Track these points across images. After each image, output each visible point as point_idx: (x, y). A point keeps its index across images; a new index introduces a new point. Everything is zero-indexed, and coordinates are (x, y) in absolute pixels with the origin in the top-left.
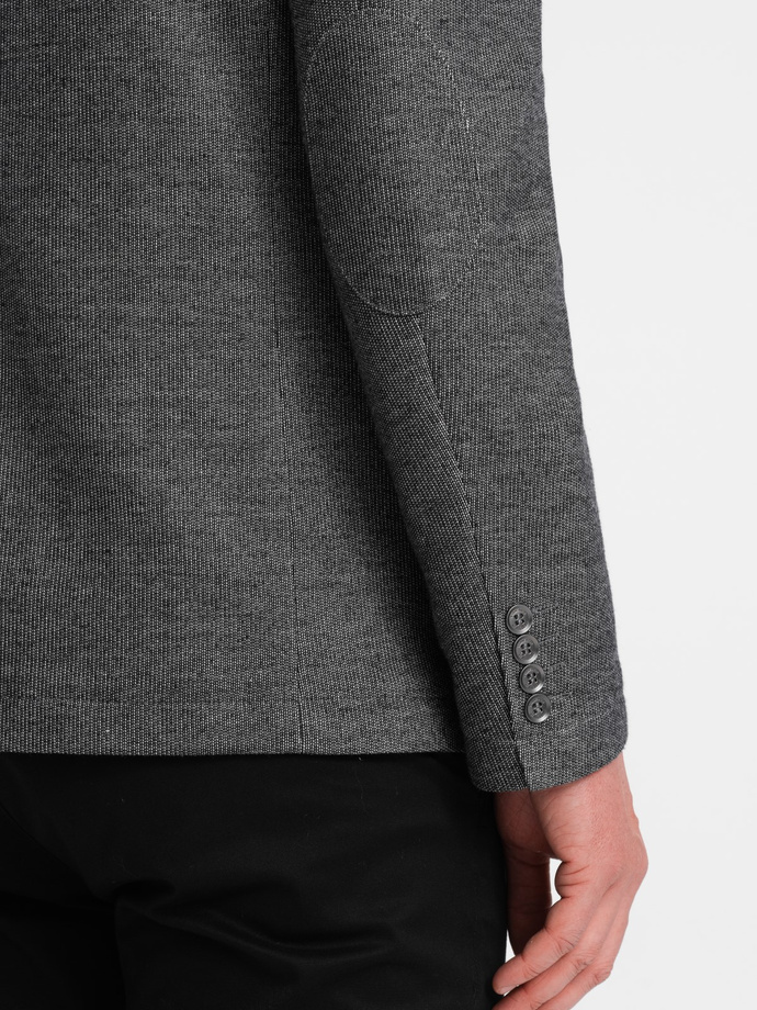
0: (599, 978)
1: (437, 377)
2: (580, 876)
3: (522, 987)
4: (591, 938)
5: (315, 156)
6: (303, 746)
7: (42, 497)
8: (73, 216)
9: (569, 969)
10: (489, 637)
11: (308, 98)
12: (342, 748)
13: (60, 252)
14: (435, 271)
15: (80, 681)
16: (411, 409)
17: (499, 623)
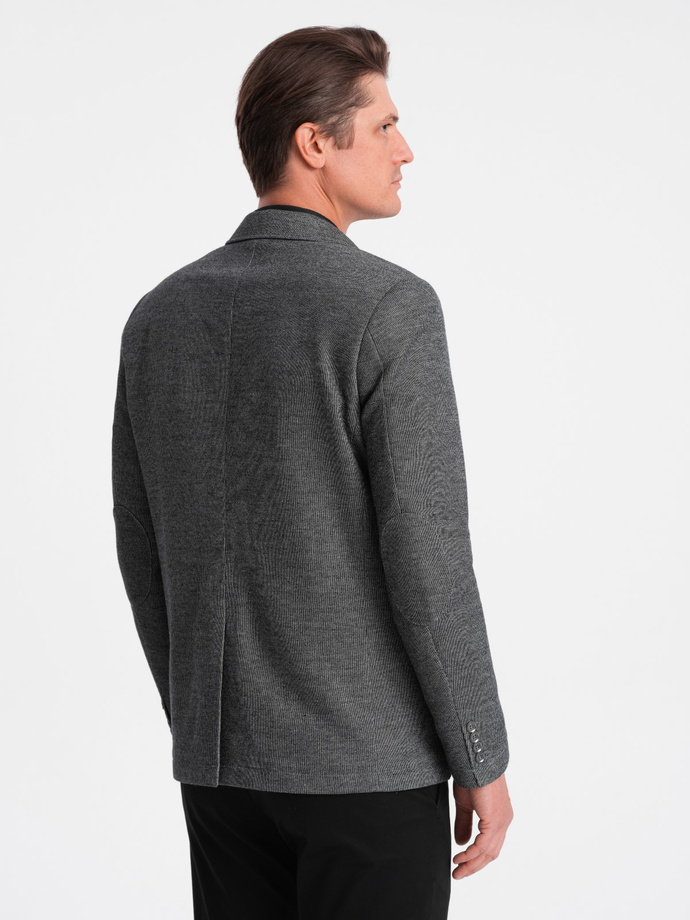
0: (493, 859)
1: (437, 646)
2: (488, 826)
3: (465, 863)
4: (492, 846)
5: (386, 564)
6: (379, 789)
7: (277, 693)
8: (288, 588)
9: (483, 857)
10: (461, 735)
11: (382, 542)
12: (394, 789)
13: (283, 601)
14: (433, 610)
15: (294, 765)
16: (427, 657)
17: (464, 730)
